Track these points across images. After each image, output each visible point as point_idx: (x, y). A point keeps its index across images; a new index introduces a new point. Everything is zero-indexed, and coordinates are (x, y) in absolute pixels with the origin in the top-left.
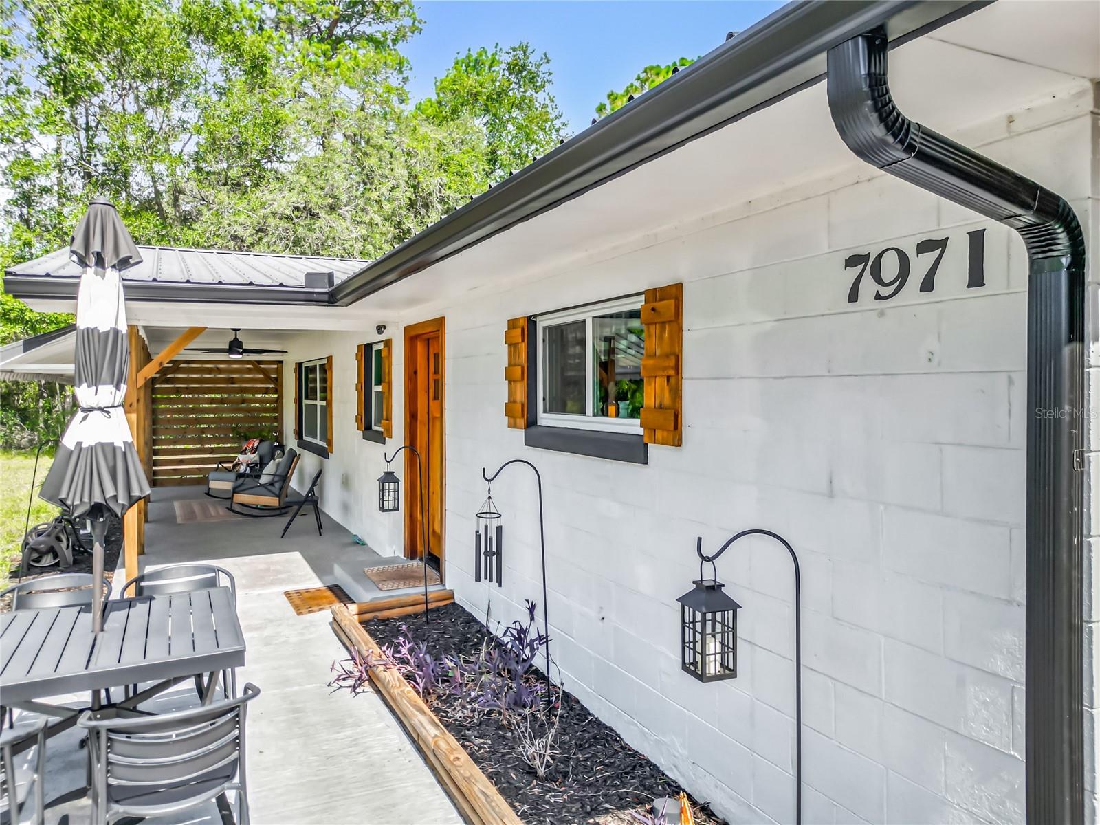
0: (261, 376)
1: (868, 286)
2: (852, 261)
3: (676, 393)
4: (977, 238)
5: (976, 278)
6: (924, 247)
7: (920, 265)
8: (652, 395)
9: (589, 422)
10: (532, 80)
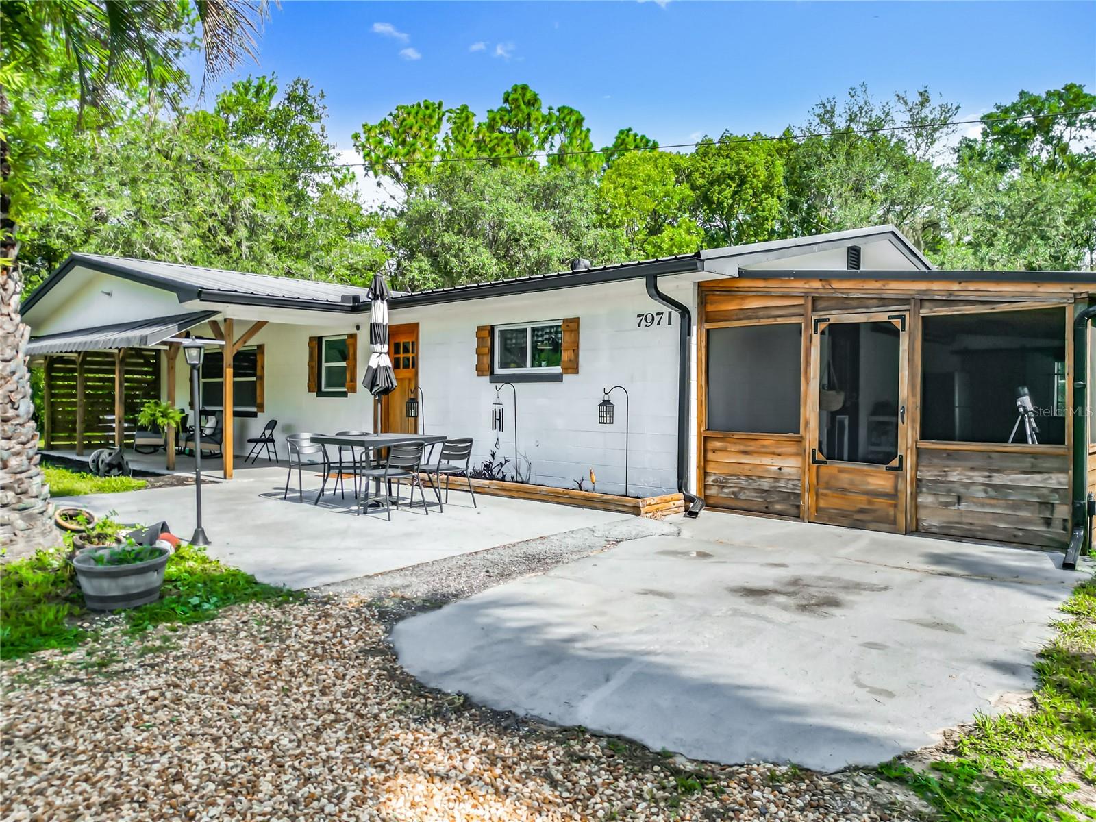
0: (142, 361)
1: (643, 322)
2: (639, 316)
3: (577, 355)
4: (670, 313)
5: (670, 323)
6: (658, 314)
7: (657, 318)
8: (565, 356)
9: (529, 370)
10: (311, 112)
